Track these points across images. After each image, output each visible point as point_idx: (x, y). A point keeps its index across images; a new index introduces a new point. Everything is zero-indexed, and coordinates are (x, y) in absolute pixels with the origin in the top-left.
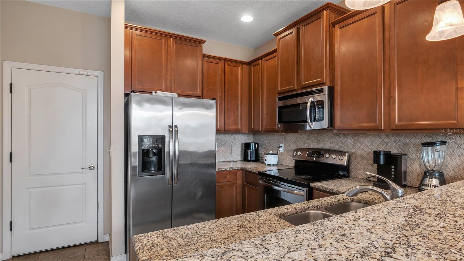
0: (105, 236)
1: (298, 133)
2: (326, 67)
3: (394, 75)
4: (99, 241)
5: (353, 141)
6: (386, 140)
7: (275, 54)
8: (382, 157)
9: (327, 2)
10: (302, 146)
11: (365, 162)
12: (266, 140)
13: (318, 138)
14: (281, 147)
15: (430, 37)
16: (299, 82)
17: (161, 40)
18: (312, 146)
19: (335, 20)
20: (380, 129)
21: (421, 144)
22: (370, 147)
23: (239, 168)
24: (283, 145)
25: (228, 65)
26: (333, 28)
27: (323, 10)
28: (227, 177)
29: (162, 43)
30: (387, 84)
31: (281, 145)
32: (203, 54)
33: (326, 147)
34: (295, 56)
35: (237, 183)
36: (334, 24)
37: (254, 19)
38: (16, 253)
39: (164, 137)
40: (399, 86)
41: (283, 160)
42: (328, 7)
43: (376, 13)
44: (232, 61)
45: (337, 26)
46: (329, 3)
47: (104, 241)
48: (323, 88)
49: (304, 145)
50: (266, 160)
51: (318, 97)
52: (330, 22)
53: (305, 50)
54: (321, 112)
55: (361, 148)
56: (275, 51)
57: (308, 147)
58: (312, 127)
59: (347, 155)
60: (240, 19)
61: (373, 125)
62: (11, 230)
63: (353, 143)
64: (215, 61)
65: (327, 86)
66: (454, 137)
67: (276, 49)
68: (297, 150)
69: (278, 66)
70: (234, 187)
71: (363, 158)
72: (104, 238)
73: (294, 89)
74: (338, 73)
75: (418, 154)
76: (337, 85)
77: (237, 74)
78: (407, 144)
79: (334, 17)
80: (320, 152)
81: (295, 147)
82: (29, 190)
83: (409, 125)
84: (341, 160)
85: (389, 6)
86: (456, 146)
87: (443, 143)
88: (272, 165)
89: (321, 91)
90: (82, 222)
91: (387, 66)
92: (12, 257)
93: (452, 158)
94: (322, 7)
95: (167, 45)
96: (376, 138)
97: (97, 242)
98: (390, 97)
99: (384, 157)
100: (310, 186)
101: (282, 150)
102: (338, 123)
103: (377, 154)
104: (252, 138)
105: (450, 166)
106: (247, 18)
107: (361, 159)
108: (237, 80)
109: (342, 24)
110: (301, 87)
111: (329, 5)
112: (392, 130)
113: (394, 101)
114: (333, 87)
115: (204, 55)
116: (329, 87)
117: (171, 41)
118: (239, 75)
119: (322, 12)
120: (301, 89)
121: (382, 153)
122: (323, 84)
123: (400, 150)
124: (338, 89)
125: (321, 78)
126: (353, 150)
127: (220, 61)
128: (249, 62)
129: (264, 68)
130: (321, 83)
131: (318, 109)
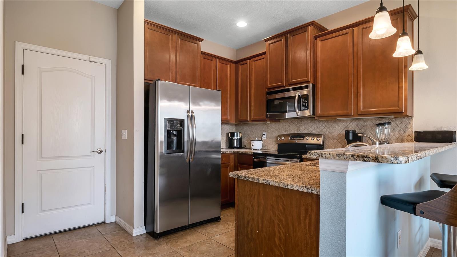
0: (112, 217)
1: (280, 123)
2: (310, 70)
3: (360, 77)
4: (106, 222)
5: (327, 126)
6: (351, 124)
7: (263, 56)
8: (351, 134)
9: (312, 20)
10: (284, 133)
11: (335, 141)
12: (249, 130)
13: (298, 126)
14: (264, 134)
15: (396, 55)
16: (287, 80)
17: (168, 36)
18: (292, 132)
19: (316, 35)
20: (350, 114)
21: (376, 124)
22: (339, 130)
23: (233, 152)
24: (266, 133)
25: (220, 63)
26: (315, 40)
27: (309, 25)
28: (224, 159)
29: (169, 38)
30: (355, 83)
31: (264, 133)
32: (201, 51)
33: (305, 132)
34: (283, 59)
35: (230, 165)
36: (316, 38)
37: (248, 24)
38: (27, 236)
39: (184, 120)
40: (364, 86)
41: (266, 146)
42: (312, 24)
43: (348, 33)
44: (223, 59)
45: (318, 39)
46: (313, 21)
47: (111, 222)
48: (308, 85)
49: (285, 131)
50: (253, 145)
51: (305, 92)
52: (314, 36)
53: (293, 55)
54: (306, 103)
55: (332, 131)
56: (264, 53)
57: (289, 133)
58: (299, 115)
59: (322, 136)
60: (236, 24)
61: (345, 112)
62: (23, 212)
63: (326, 128)
64: (210, 58)
65: (311, 84)
66: (395, 120)
67: (266, 52)
68: (280, 136)
69: (267, 66)
70: (229, 169)
71: (334, 139)
72: (111, 219)
73: (283, 85)
74: (319, 74)
75: (372, 133)
76: (319, 84)
77: (227, 71)
78: (365, 126)
79: (316, 33)
80: (301, 136)
81: (277, 134)
82: (40, 172)
83: (370, 111)
84: (319, 140)
85: (357, 29)
86: (396, 126)
87: (389, 123)
88: (258, 149)
89: (307, 87)
90: (90, 204)
91: (355, 71)
92: (23, 239)
93: (394, 133)
94: (308, 23)
95: (172, 40)
96: (343, 123)
97: (104, 222)
98: (357, 93)
99: (352, 134)
100: (302, 157)
101: (265, 137)
102: (319, 111)
103: (347, 133)
104: (235, 129)
105: (393, 139)
106: (242, 24)
107: (332, 139)
108: (226, 76)
109: (322, 38)
110: (289, 84)
111: (314, 22)
112: (359, 115)
113: (360, 95)
114: (315, 85)
115: (203, 52)
116: (312, 84)
117: (176, 37)
118: (229, 72)
119: (308, 27)
120: (289, 86)
121: (351, 132)
122: (308, 82)
123: (361, 131)
124: (319, 86)
125: (307, 78)
126: (327, 133)
127: (214, 58)
128: (236, 61)
129: (252, 67)
130: (307, 81)
131: (304, 101)
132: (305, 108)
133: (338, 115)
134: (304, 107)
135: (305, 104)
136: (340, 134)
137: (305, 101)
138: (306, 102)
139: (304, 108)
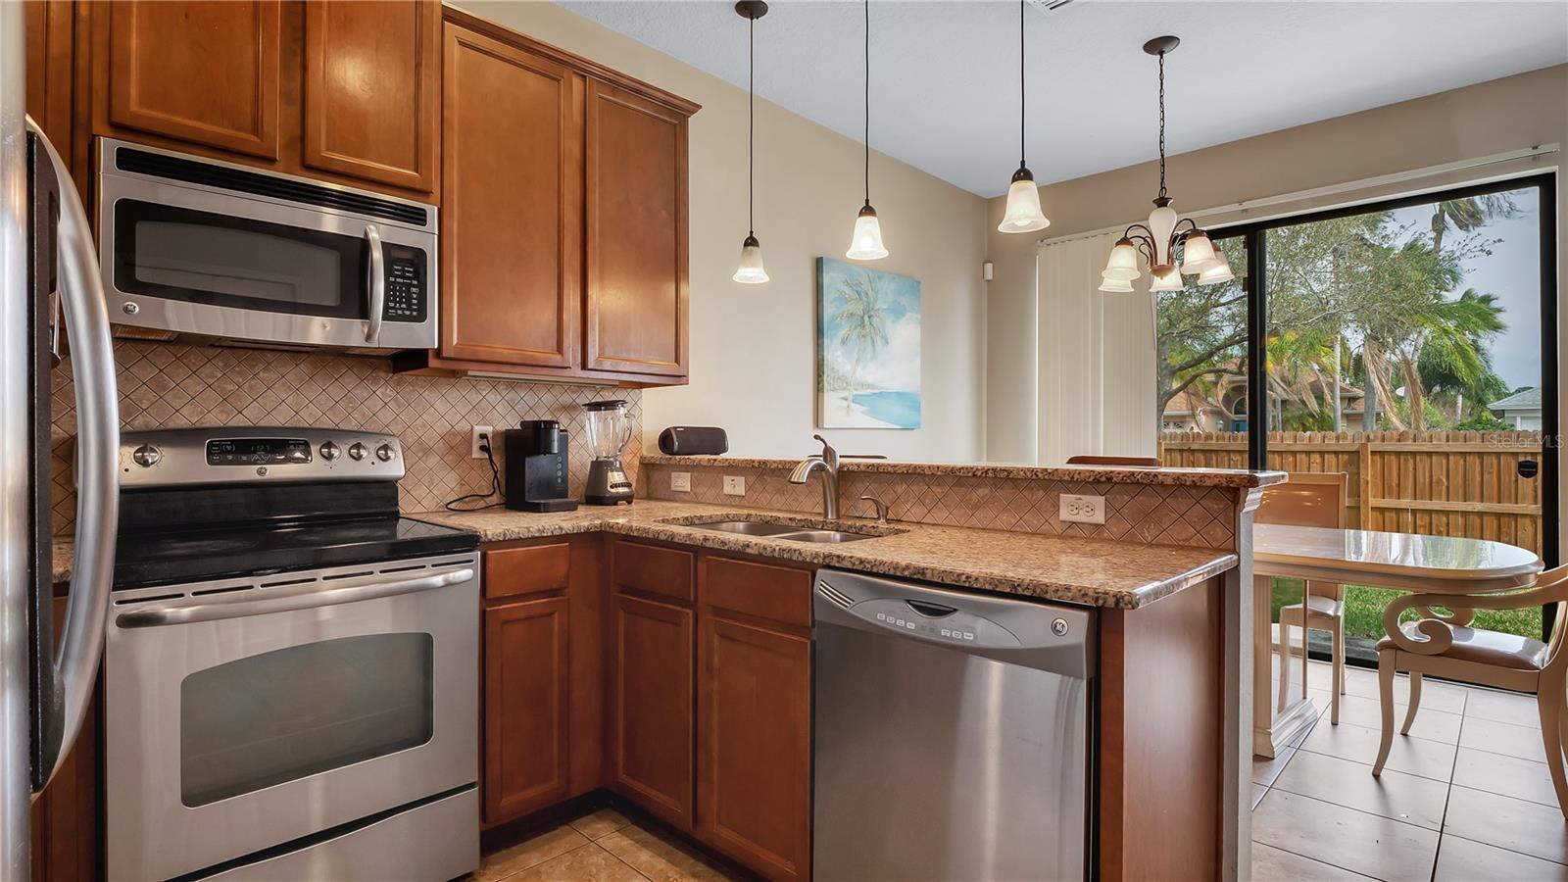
36: (445, 16)
43: (558, 80)
45: (451, 29)
48: (424, 210)
54: (415, 291)
58: (377, 336)
63: (392, 404)
109: (468, 35)
116: (438, 209)
125: (418, 172)
130: (418, 187)
131: (398, 276)
132: (408, 313)
133: (528, 362)
134: (401, 302)
135: (409, 293)
136: (454, 434)
137: (408, 278)
138: (415, 286)
139: (403, 309)
